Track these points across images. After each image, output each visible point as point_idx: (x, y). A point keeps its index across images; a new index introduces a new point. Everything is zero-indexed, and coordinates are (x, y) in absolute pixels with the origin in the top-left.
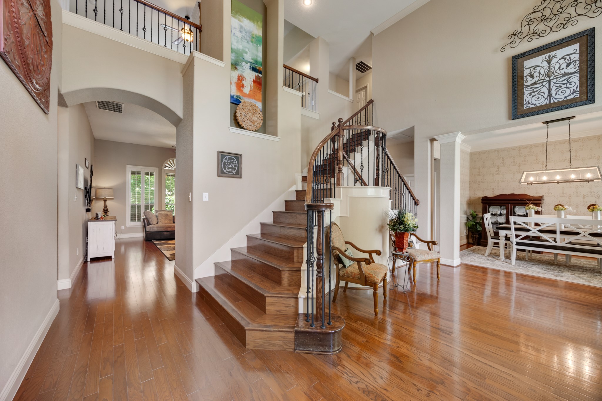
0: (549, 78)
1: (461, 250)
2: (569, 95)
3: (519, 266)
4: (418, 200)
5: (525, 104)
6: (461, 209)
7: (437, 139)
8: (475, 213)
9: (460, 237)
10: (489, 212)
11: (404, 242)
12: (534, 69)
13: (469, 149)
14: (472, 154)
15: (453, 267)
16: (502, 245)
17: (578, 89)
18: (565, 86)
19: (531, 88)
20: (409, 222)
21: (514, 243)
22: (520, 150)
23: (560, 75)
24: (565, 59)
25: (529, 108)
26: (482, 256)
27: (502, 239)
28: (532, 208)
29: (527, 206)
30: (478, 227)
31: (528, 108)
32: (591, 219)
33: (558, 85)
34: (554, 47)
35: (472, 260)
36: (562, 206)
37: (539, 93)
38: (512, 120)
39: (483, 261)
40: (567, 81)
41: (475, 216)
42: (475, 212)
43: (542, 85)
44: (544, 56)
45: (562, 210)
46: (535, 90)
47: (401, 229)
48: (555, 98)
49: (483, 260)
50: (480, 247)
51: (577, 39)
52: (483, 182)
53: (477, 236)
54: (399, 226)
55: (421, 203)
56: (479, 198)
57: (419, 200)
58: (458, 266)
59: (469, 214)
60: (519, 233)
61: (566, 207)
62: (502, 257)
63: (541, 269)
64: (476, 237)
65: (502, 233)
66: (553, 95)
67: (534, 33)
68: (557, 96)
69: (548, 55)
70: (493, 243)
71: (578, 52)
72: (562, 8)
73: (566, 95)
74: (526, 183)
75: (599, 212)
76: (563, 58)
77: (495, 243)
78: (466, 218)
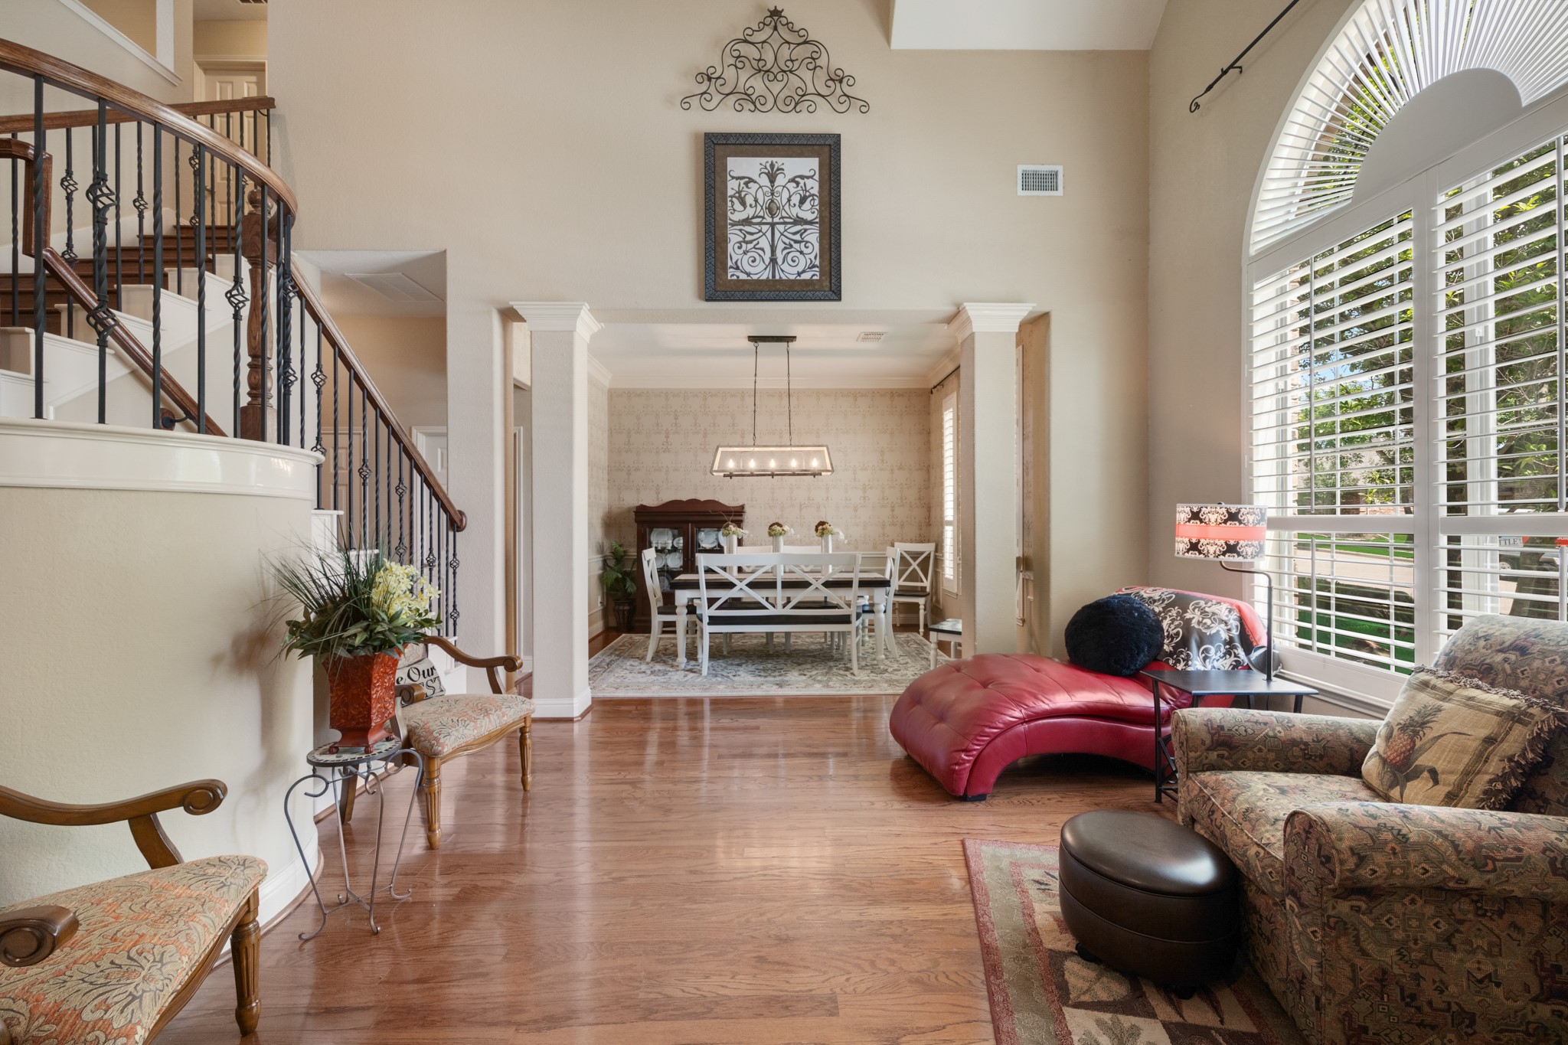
0: (773, 218)
1: (591, 656)
2: (804, 271)
3: (716, 676)
4: (461, 513)
5: (731, 267)
6: (589, 539)
7: (520, 312)
8: (622, 549)
9: (590, 616)
10: (650, 547)
11: (370, 698)
12: (746, 184)
13: (606, 380)
14: (613, 395)
15: (570, 720)
16: (681, 628)
17: (817, 263)
18: (796, 246)
19: (741, 230)
20: (395, 608)
21: (706, 620)
22: (705, 399)
23: (790, 218)
24: (798, 184)
25: (738, 280)
26: (641, 664)
27: (681, 614)
28: (734, 533)
29: (725, 528)
30: (629, 583)
31: (735, 278)
32: (819, 552)
33: (787, 241)
34: (780, 147)
35: (618, 680)
36: (780, 526)
37: (754, 247)
38: (707, 300)
39: (644, 680)
40: (801, 235)
41: (622, 557)
42: (620, 546)
43: (760, 231)
44: (763, 160)
45: (781, 534)
46: (749, 238)
47: (350, 641)
48: (782, 271)
49: (643, 675)
50: (633, 635)
51: (815, 147)
52: (637, 469)
53: (627, 608)
54: (344, 630)
55: (471, 522)
56: (629, 510)
57: (466, 512)
58: (583, 715)
59: (608, 553)
60: (715, 593)
61: (786, 528)
62: (682, 659)
63: (752, 673)
64: (623, 611)
65: (682, 597)
66: (780, 261)
67: (746, 94)
68: (785, 267)
69: (770, 160)
70: (661, 624)
71: (817, 177)
72: (792, 61)
73: (800, 268)
74: (722, 474)
75: (830, 536)
76: (793, 180)
77: (666, 624)
78: (600, 564)
